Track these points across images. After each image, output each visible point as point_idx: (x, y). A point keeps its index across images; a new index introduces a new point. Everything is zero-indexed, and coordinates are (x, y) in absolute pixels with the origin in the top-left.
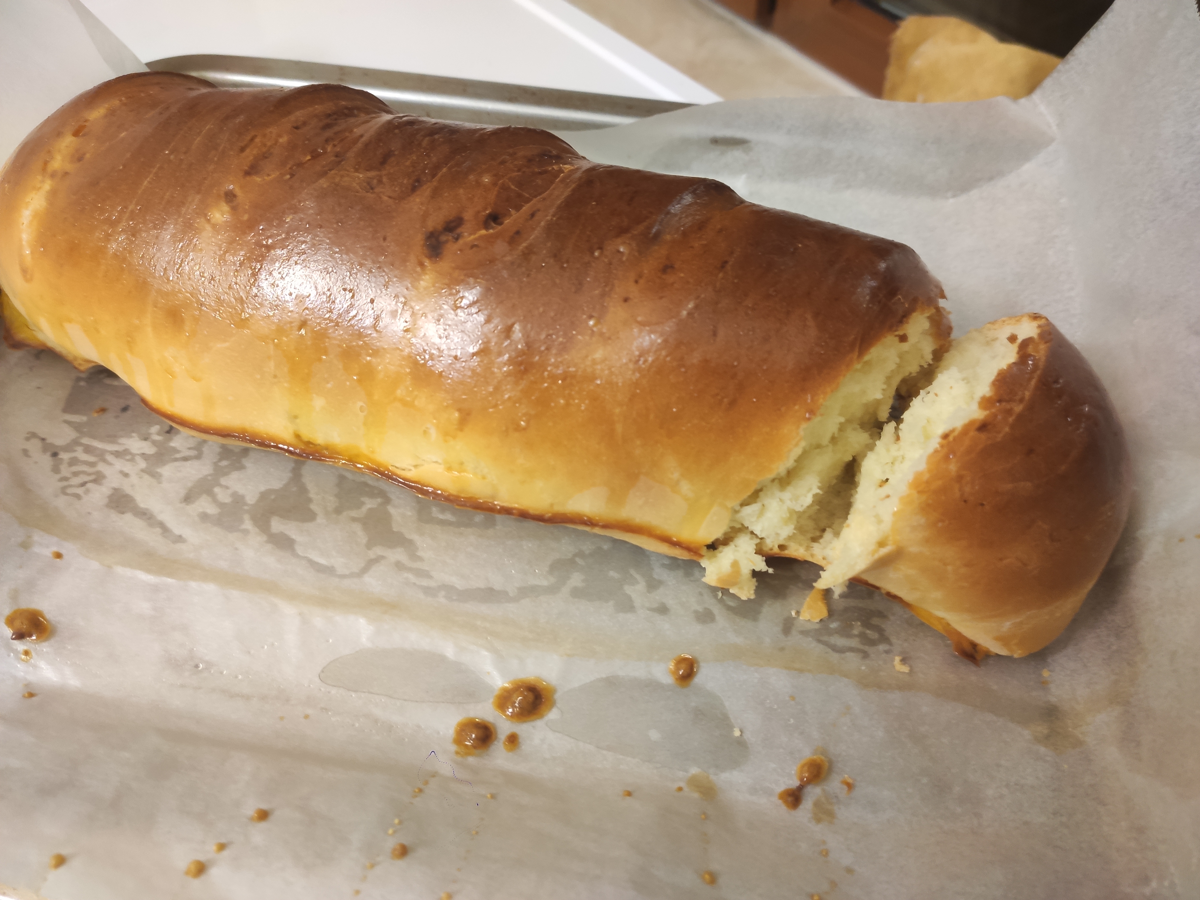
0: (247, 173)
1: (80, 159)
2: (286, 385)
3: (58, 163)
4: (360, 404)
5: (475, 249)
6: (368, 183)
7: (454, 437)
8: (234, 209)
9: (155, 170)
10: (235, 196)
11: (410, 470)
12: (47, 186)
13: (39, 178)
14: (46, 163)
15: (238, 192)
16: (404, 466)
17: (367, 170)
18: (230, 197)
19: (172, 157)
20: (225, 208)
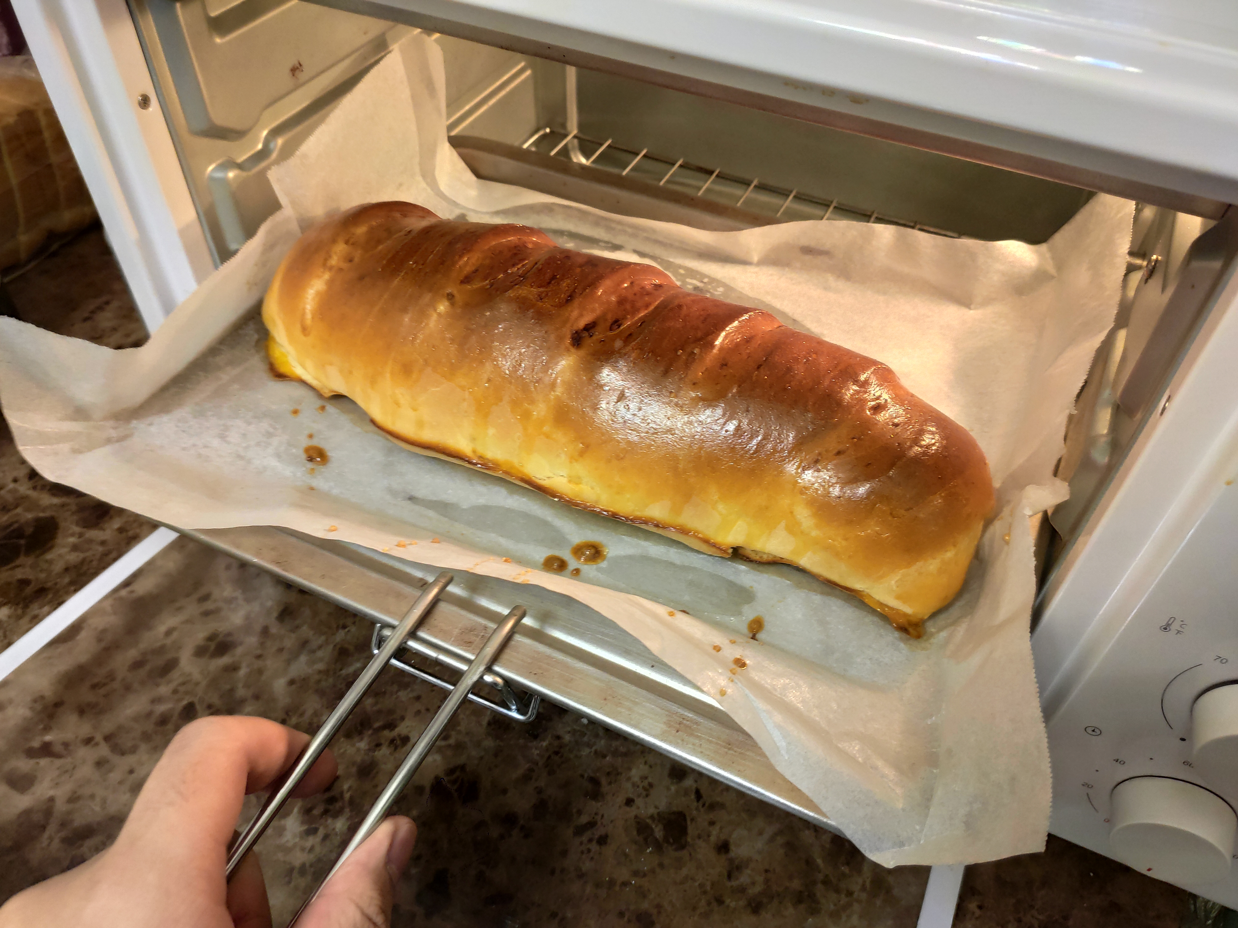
0: (462, 282)
1: (351, 261)
2: (473, 418)
3: (334, 261)
4: (518, 434)
5: (602, 343)
6: (539, 296)
7: (576, 461)
8: (453, 304)
9: (402, 274)
10: (453, 296)
11: (545, 480)
12: (327, 276)
13: (322, 270)
14: (326, 260)
15: (455, 292)
16: (541, 477)
17: (539, 287)
18: (450, 297)
19: (414, 266)
20: (447, 303)
